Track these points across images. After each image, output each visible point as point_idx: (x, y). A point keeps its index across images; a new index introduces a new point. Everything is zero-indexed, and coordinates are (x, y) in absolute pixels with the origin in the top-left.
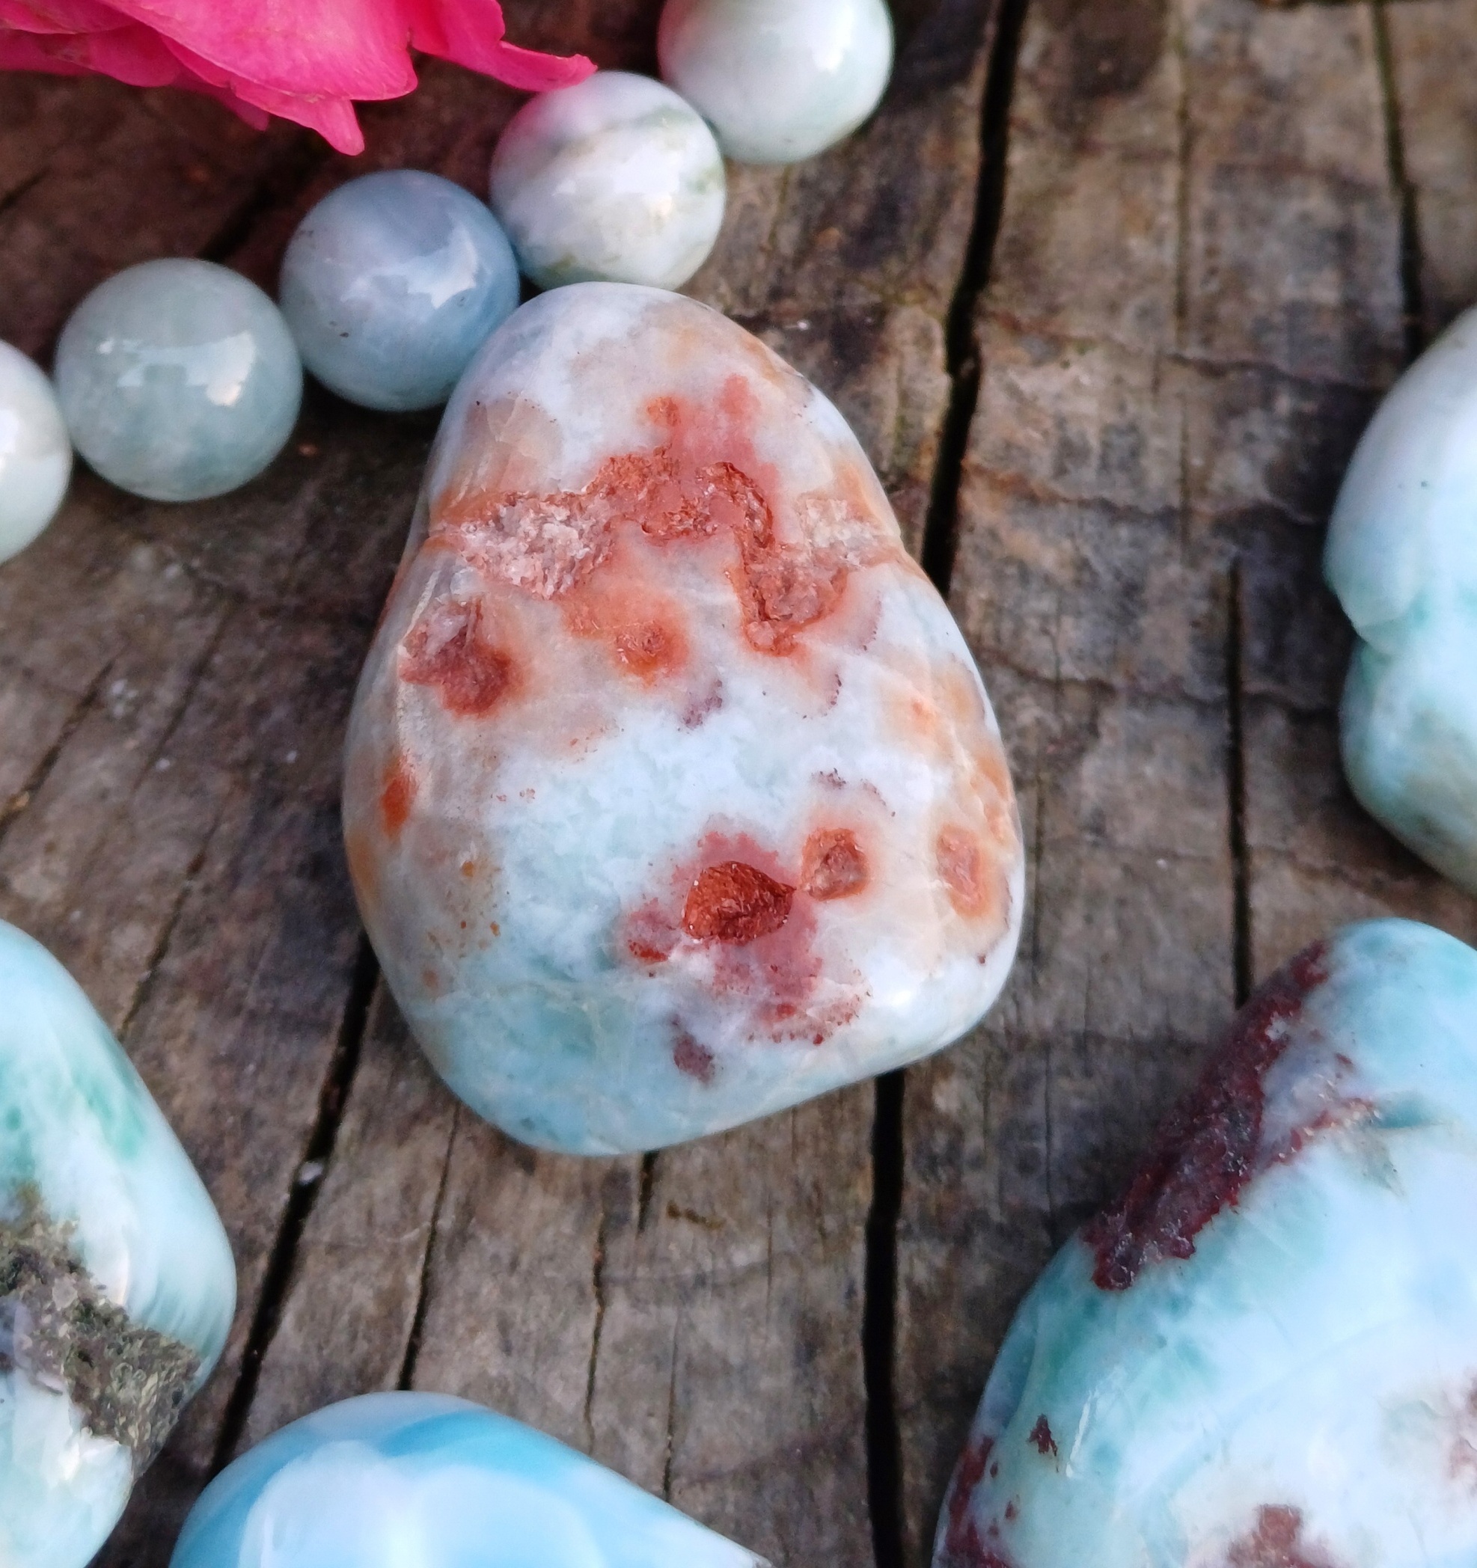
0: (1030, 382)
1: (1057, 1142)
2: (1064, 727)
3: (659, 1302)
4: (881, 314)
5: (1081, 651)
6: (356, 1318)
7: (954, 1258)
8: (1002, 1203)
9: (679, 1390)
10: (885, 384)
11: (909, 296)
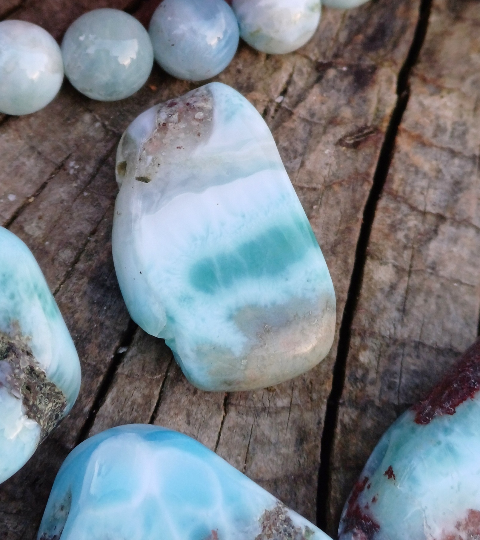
0: (427, 101)
1: (403, 380)
2: (425, 230)
3: (247, 415)
4: (374, 69)
5: (435, 203)
6: (133, 403)
7: (360, 416)
8: (380, 399)
9: (250, 448)
10: (373, 94)
11: (386, 64)
